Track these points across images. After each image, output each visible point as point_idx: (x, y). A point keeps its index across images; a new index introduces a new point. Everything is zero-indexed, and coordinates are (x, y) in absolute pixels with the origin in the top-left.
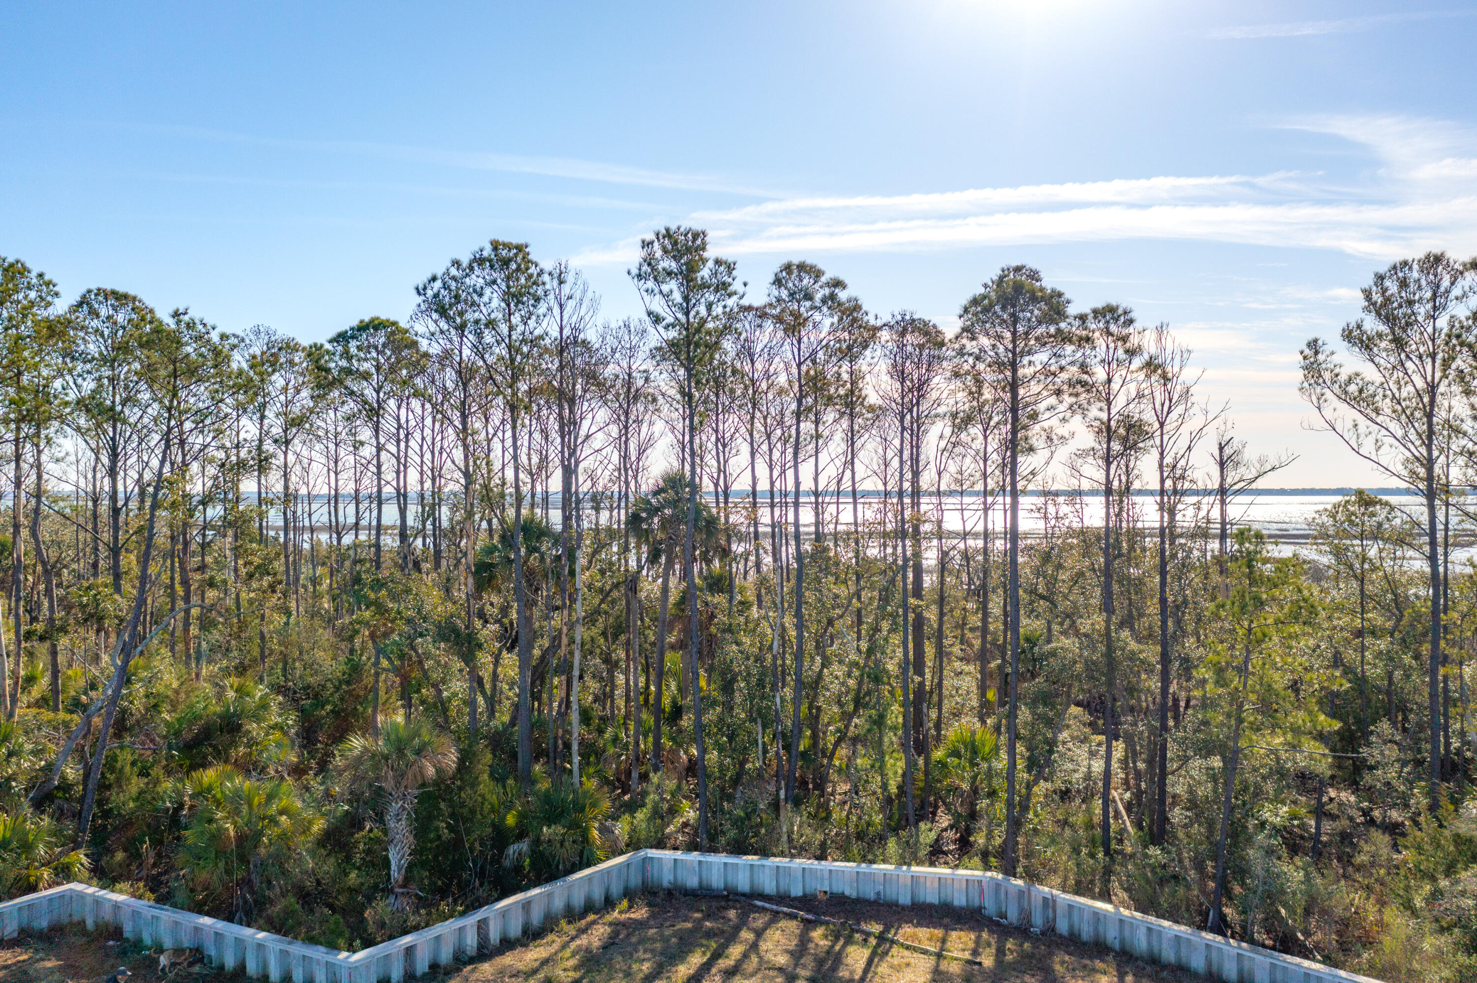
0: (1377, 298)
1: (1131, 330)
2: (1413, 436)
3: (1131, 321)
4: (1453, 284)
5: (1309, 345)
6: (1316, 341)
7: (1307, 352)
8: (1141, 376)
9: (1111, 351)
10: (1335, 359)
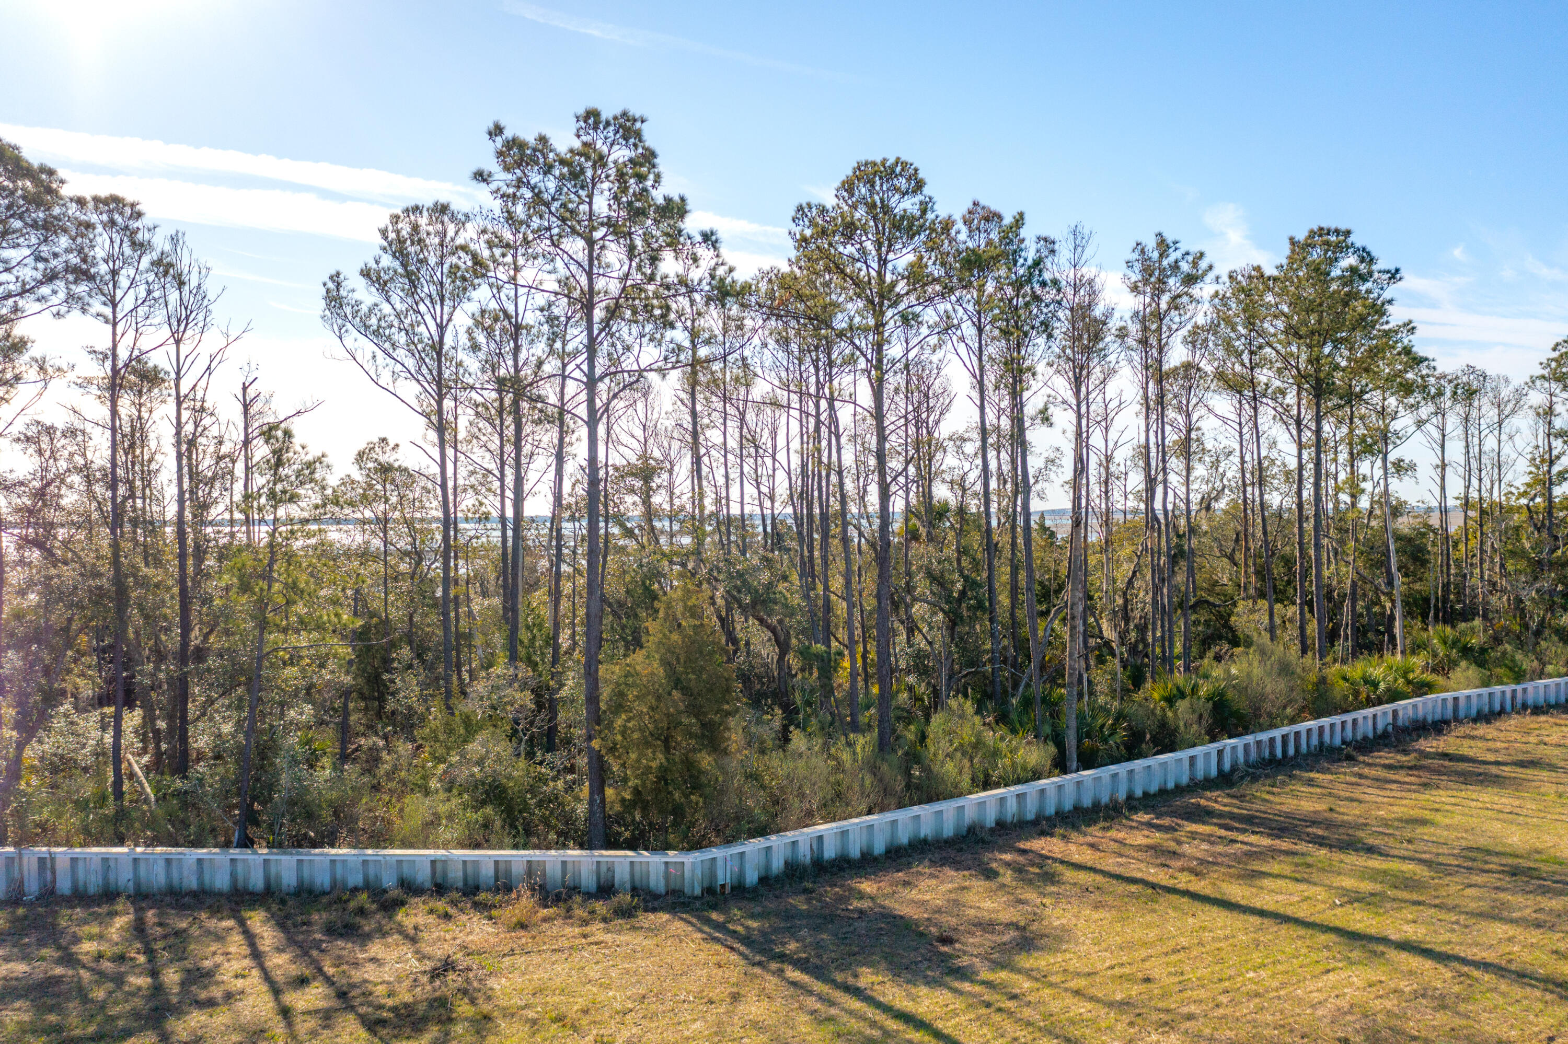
0: (392, 236)
1: (138, 224)
2: (425, 371)
3: (139, 215)
4: (456, 233)
5: (331, 278)
6: (338, 275)
7: (331, 285)
8: (151, 277)
9: (116, 246)
10: (356, 296)
